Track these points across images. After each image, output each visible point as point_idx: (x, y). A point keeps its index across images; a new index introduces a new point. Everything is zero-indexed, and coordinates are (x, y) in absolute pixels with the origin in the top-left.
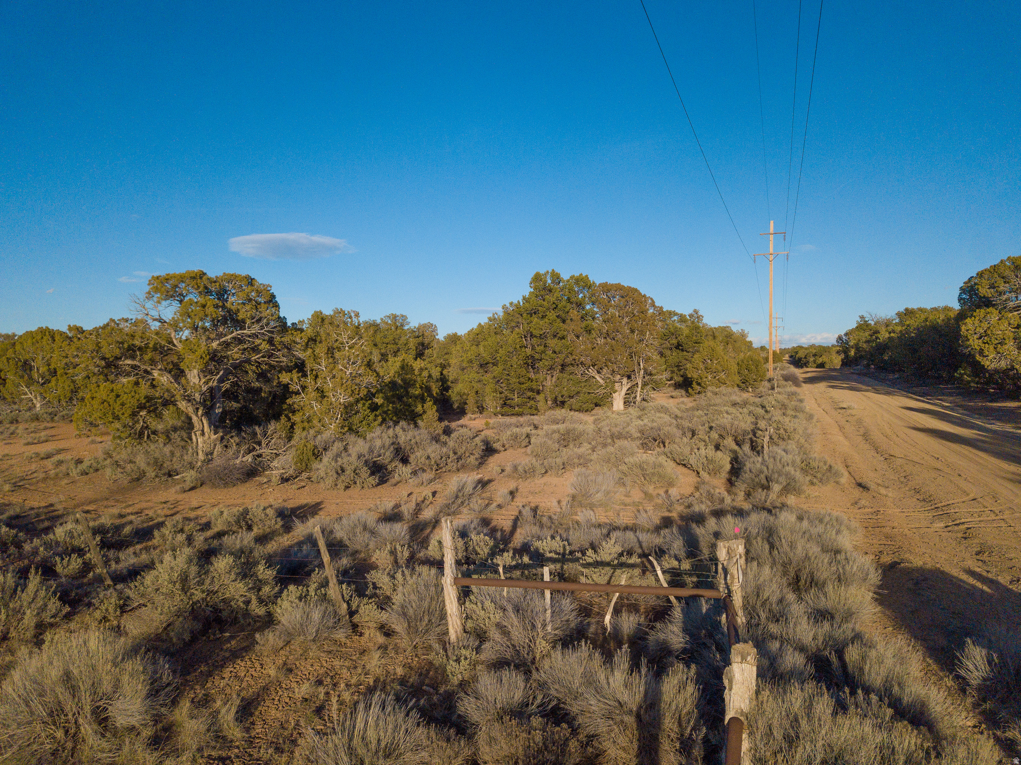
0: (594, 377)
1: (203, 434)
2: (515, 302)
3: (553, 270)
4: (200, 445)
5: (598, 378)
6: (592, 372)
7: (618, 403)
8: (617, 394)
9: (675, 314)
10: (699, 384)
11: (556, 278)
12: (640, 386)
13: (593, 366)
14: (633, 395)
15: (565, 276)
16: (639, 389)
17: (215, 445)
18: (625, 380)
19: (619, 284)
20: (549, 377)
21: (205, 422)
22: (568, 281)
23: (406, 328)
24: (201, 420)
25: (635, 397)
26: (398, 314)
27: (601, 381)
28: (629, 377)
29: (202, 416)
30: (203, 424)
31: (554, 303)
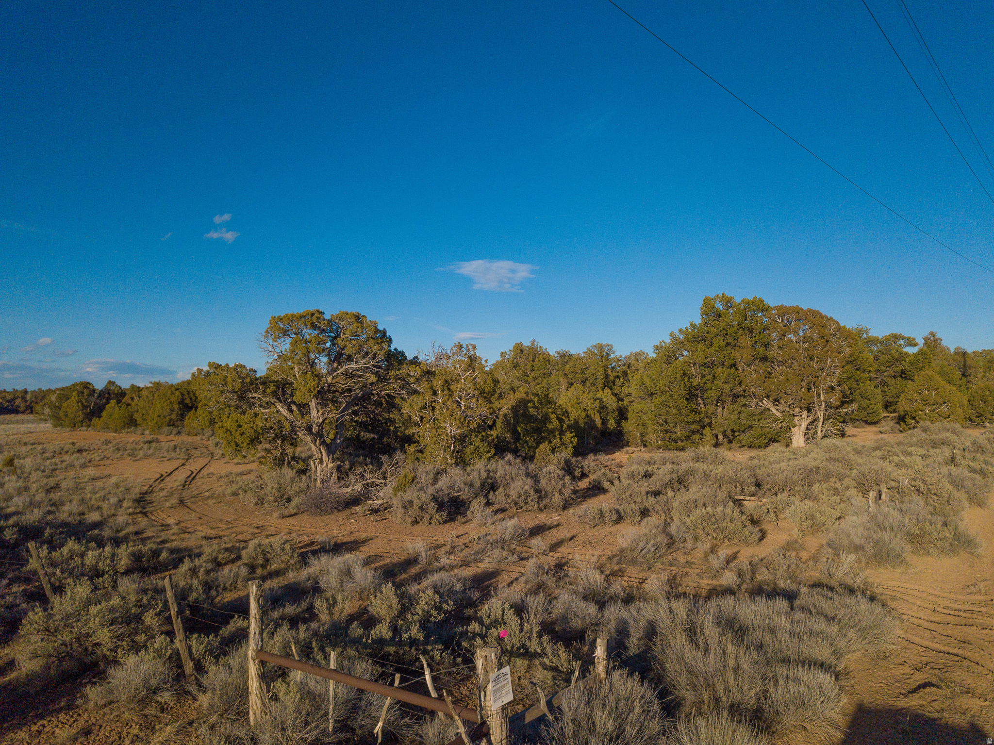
0: (769, 410)
1: (321, 462)
2: (684, 328)
3: (723, 294)
4: (319, 473)
5: (774, 411)
6: (766, 403)
7: (798, 440)
8: (796, 429)
9: (903, 338)
10: (914, 418)
11: (728, 302)
12: (821, 420)
13: (768, 397)
14: (812, 431)
15: (738, 300)
16: (820, 424)
17: (332, 473)
18: (805, 413)
19: (797, 307)
20: (719, 410)
21: (323, 451)
22: (740, 304)
23: (612, 356)
24: (320, 449)
25: (816, 433)
26: (604, 343)
27: (778, 414)
28: (809, 410)
29: (320, 445)
30: (321, 453)
31: (724, 329)
